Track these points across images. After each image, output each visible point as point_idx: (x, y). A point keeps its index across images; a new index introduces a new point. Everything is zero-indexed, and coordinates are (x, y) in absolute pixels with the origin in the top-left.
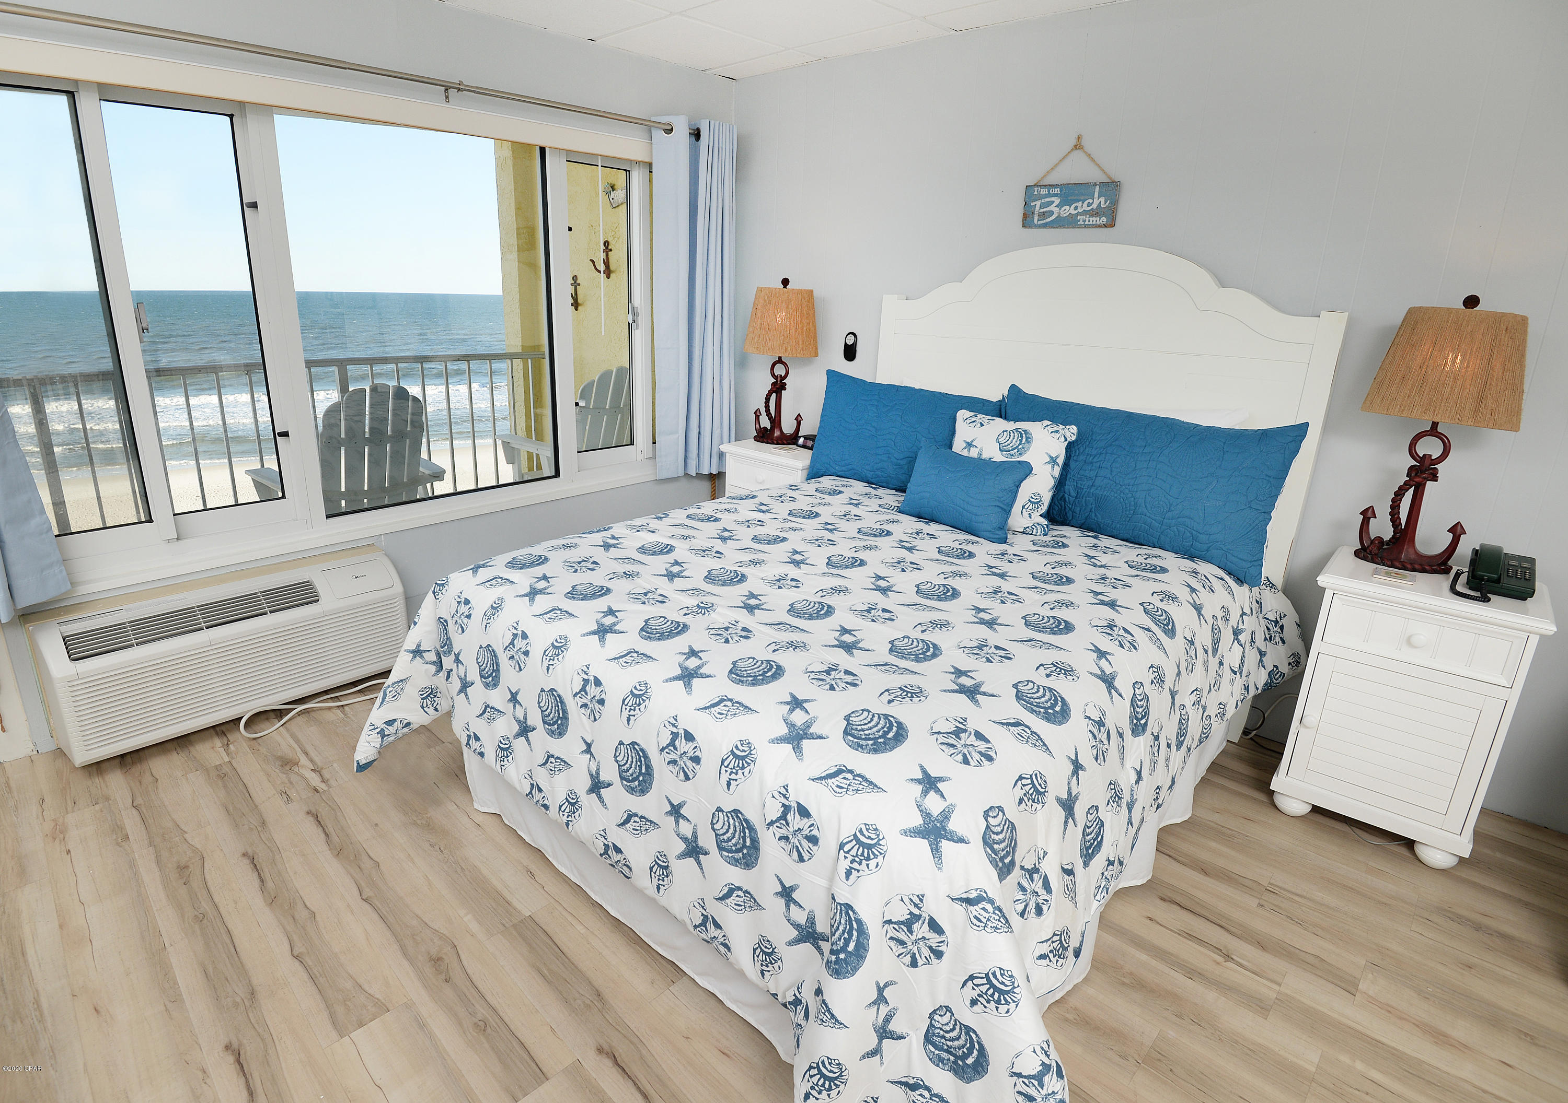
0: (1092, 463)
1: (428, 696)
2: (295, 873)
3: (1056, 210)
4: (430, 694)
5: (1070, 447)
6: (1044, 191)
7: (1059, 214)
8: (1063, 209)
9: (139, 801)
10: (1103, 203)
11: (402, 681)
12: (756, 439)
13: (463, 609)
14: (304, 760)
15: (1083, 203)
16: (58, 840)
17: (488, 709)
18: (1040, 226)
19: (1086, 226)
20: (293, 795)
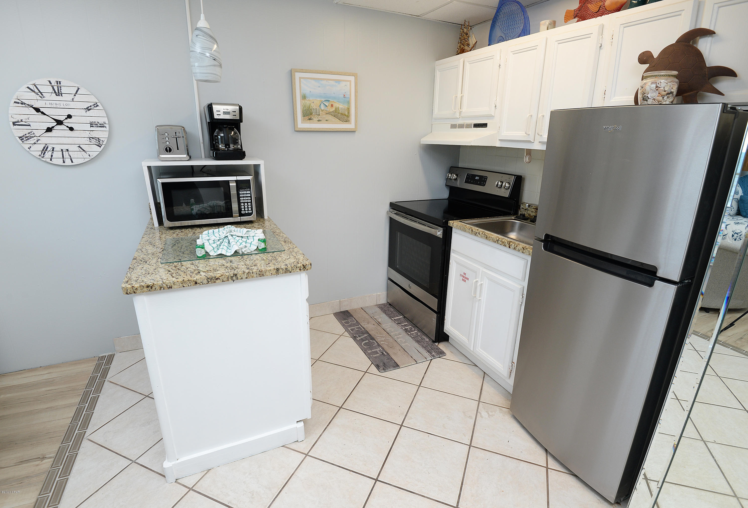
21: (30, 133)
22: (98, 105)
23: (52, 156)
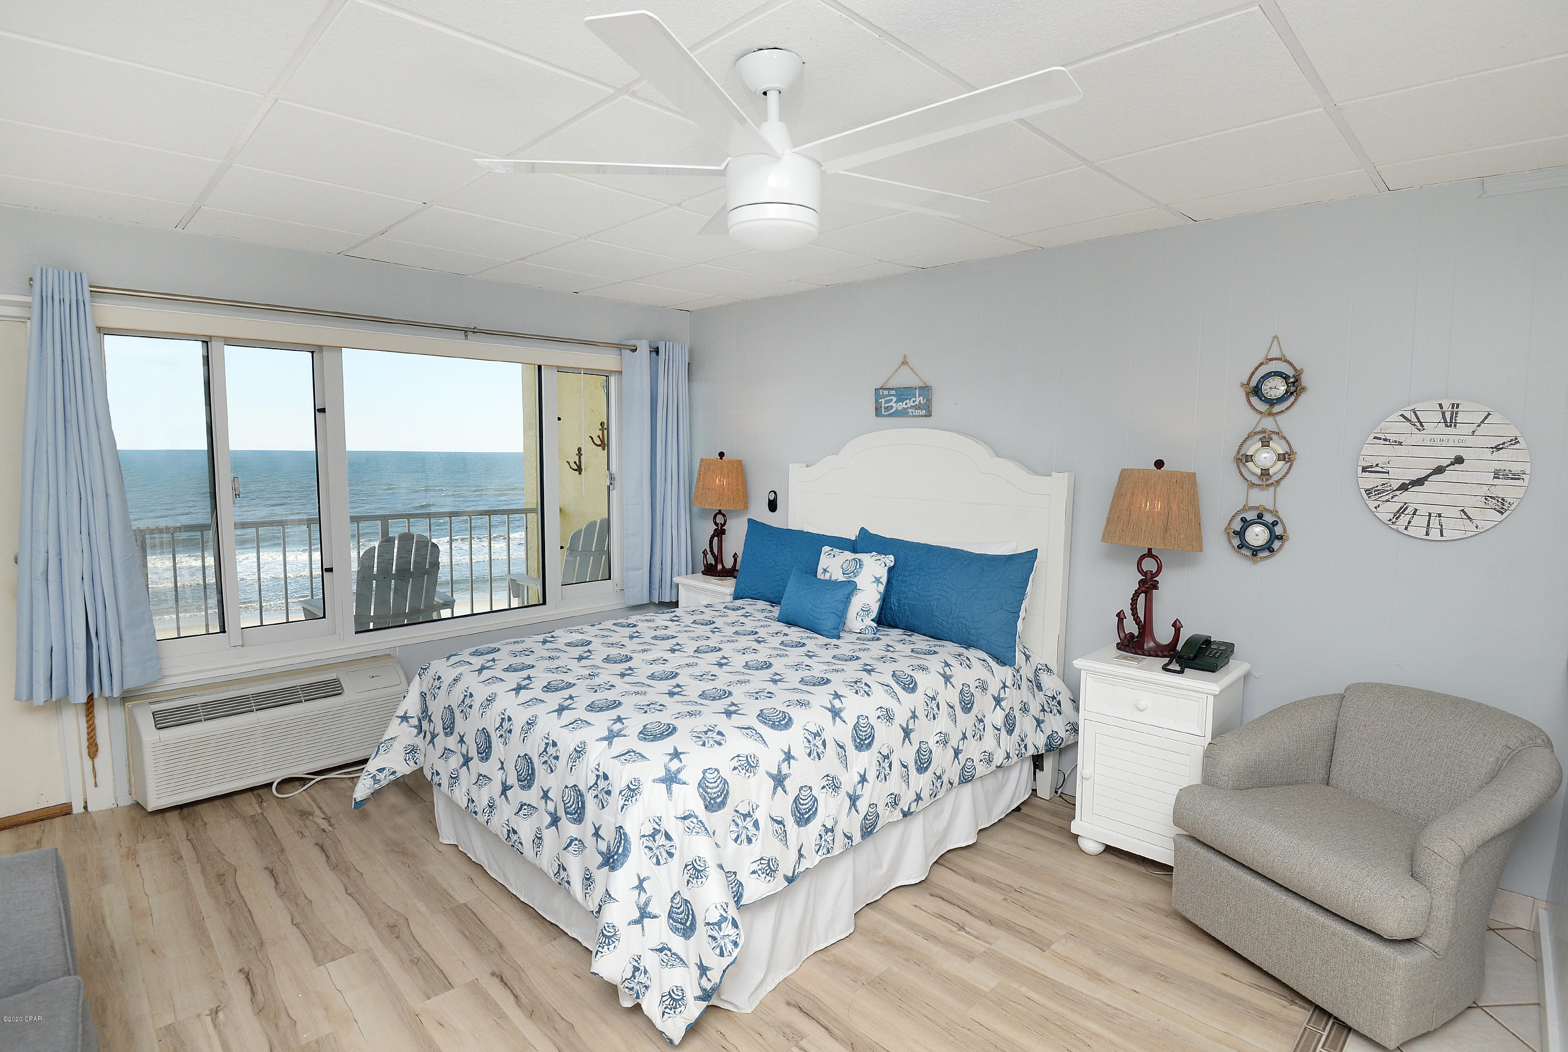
0: (905, 581)
1: (410, 752)
2: (301, 879)
3: (894, 405)
4: (412, 750)
5: (890, 570)
6: (886, 392)
7: (897, 407)
8: (899, 405)
9: (192, 836)
10: (922, 401)
11: (391, 739)
12: (704, 573)
13: (437, 683)
14: (318, 812)
15: (910, 400)
16: (130, 859)
17: (446, 751)
18: (886, 416)
19: (914, 416)
20: (307, 833)
21: (1384, 484)
22: (1518, 442)
23: (1409, 522)
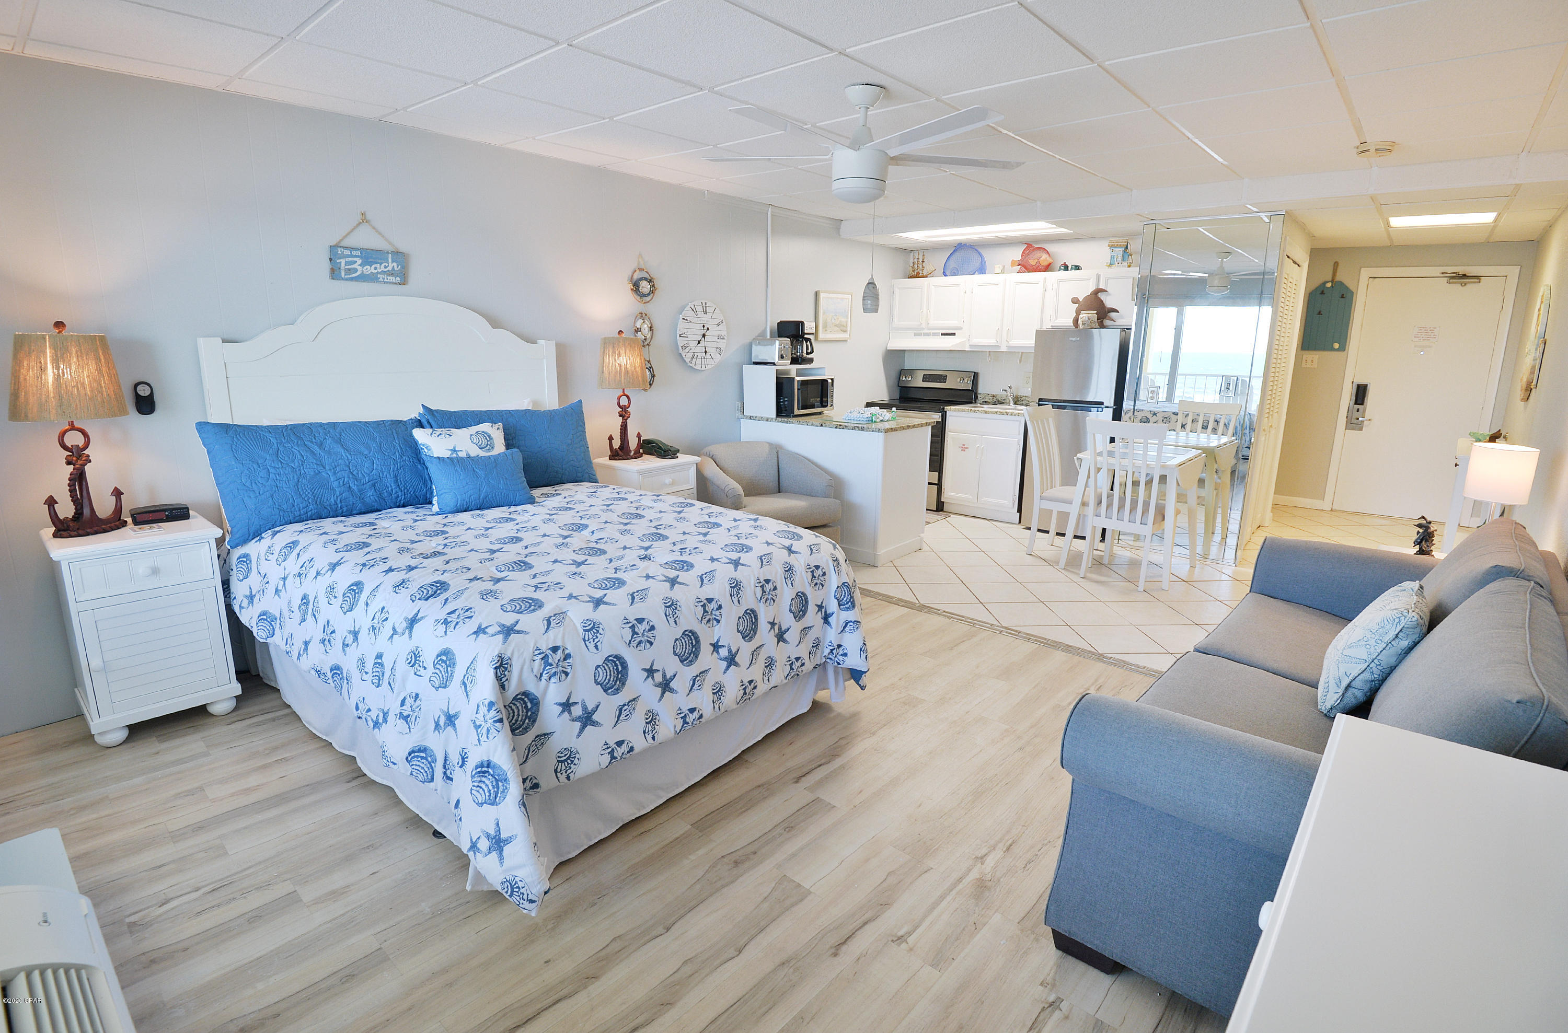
3: (359, 268)
6: (347, 252)
7: (363, 271)
8: (365, 268)
10: (395, 267)
15: (381, 265)
18: (347, 279)
19: (385, 283)
22: (723, 322)
